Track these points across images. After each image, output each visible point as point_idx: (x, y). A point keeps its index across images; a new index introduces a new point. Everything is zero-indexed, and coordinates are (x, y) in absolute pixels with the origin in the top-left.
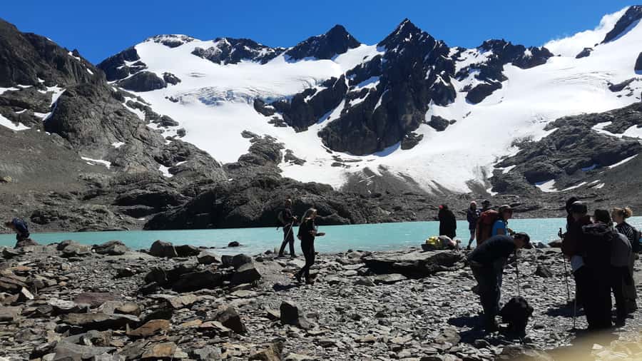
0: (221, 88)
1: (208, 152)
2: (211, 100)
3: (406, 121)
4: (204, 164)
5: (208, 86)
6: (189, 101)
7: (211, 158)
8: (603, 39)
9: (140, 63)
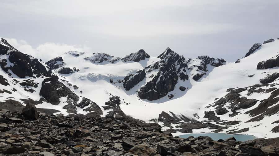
0: (96, 73)
1: (96, 103)
2: (93, 79)
3: (169, 88)
4: (95, 108)
5: (91, 73)
6: (84, 78)
7: (97, 105)
8: (245, 56)
9: (63, 63)
